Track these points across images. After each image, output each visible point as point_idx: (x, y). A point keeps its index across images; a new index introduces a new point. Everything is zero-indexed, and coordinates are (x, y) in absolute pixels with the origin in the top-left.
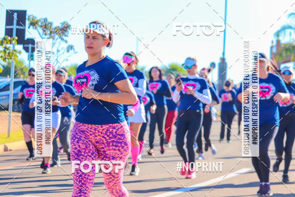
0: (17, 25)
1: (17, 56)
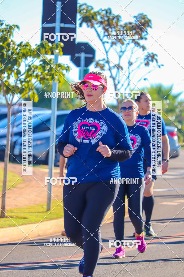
0: (62, 22)
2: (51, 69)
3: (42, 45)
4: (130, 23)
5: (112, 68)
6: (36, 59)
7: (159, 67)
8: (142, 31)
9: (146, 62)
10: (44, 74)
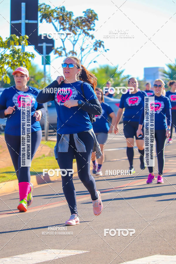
0: (26, 19)
1: (29, 61)
2: (19, 57)
3: (11, 38)
4: (81, 18)
5: (68, 54)
6: (7, 49)
7: (106, 51)
8: (91, 24)
9: (94, 48)
10: (14, 61)
